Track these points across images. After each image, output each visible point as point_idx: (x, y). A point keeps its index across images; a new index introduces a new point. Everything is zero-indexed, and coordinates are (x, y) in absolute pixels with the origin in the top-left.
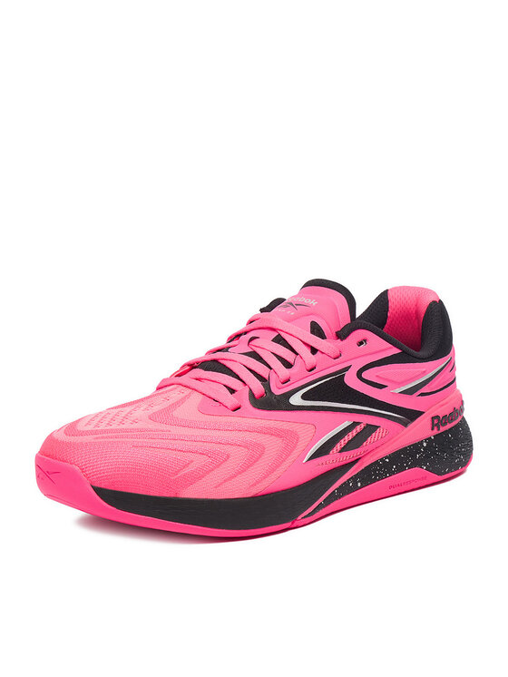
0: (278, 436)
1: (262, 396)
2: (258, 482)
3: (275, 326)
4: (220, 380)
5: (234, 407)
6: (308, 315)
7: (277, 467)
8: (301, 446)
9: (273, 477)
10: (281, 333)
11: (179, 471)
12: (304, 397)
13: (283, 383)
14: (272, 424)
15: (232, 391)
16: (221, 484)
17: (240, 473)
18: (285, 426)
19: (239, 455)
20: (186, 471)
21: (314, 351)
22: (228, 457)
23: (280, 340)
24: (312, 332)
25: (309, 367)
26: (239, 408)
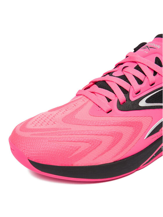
0: (130, 126)
1: (124, 103)
2: (117, 155)
3: (136, 60)
4: (104, 94)
5: (108, 110)
6: (155, 53)
7: (129, 144)
8: (143, 130)
9: (126, 150)
10: (139, 64)
11: (73, 153)
12: (147, 101)
13: (136, 94)
14: (128, 119)
15: (109, 100)
16: (96, 158)
17: (107, 151)
18: (136, 119)
19: (107, 141)
20: (76, 153)
21: (155, 73)
22: (101, 142)
23: (138, 68)
24: (156, 63)
25: (151, 83)
26: (111, 111)
